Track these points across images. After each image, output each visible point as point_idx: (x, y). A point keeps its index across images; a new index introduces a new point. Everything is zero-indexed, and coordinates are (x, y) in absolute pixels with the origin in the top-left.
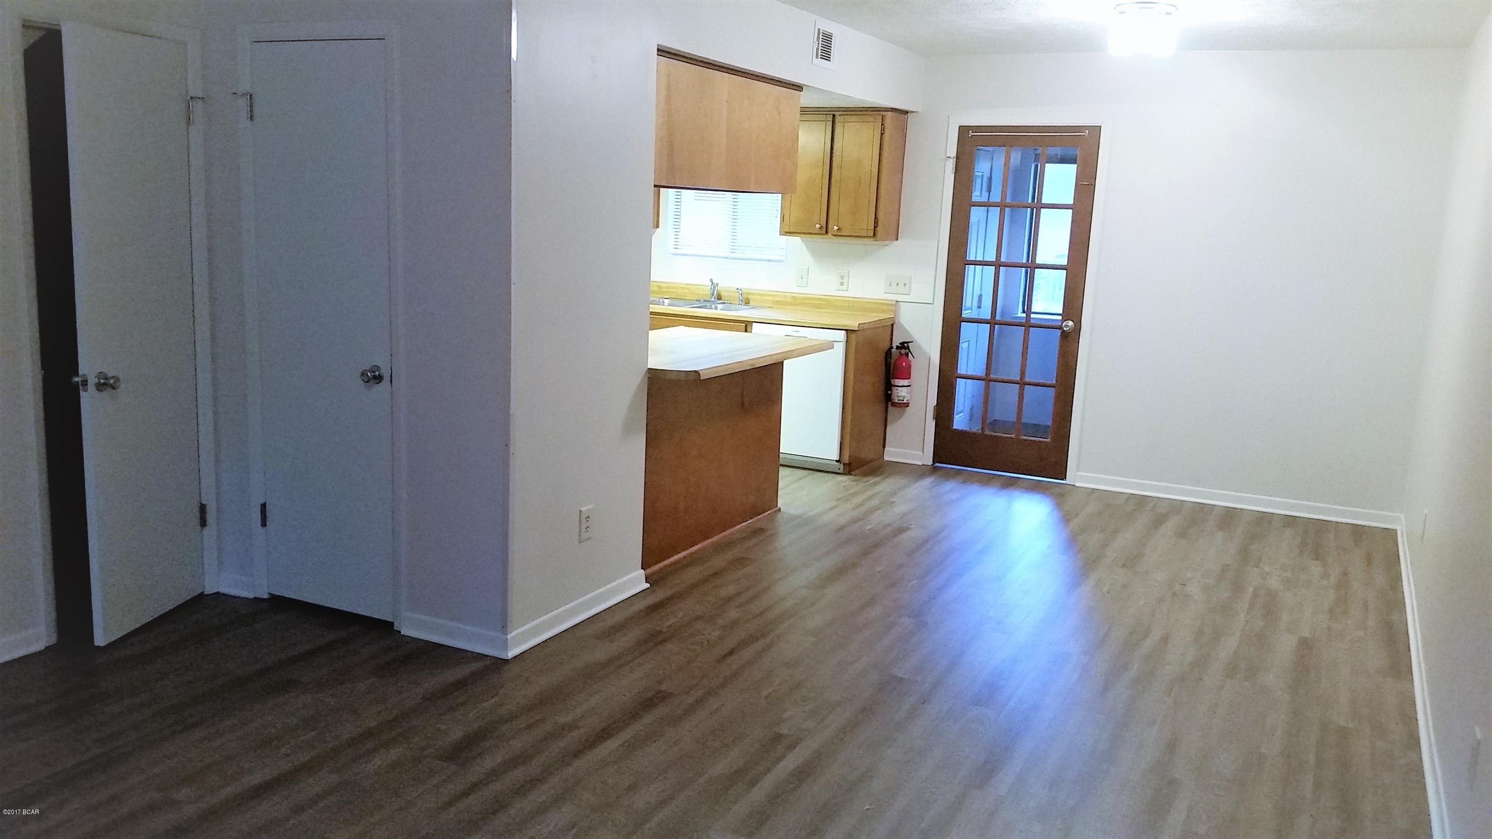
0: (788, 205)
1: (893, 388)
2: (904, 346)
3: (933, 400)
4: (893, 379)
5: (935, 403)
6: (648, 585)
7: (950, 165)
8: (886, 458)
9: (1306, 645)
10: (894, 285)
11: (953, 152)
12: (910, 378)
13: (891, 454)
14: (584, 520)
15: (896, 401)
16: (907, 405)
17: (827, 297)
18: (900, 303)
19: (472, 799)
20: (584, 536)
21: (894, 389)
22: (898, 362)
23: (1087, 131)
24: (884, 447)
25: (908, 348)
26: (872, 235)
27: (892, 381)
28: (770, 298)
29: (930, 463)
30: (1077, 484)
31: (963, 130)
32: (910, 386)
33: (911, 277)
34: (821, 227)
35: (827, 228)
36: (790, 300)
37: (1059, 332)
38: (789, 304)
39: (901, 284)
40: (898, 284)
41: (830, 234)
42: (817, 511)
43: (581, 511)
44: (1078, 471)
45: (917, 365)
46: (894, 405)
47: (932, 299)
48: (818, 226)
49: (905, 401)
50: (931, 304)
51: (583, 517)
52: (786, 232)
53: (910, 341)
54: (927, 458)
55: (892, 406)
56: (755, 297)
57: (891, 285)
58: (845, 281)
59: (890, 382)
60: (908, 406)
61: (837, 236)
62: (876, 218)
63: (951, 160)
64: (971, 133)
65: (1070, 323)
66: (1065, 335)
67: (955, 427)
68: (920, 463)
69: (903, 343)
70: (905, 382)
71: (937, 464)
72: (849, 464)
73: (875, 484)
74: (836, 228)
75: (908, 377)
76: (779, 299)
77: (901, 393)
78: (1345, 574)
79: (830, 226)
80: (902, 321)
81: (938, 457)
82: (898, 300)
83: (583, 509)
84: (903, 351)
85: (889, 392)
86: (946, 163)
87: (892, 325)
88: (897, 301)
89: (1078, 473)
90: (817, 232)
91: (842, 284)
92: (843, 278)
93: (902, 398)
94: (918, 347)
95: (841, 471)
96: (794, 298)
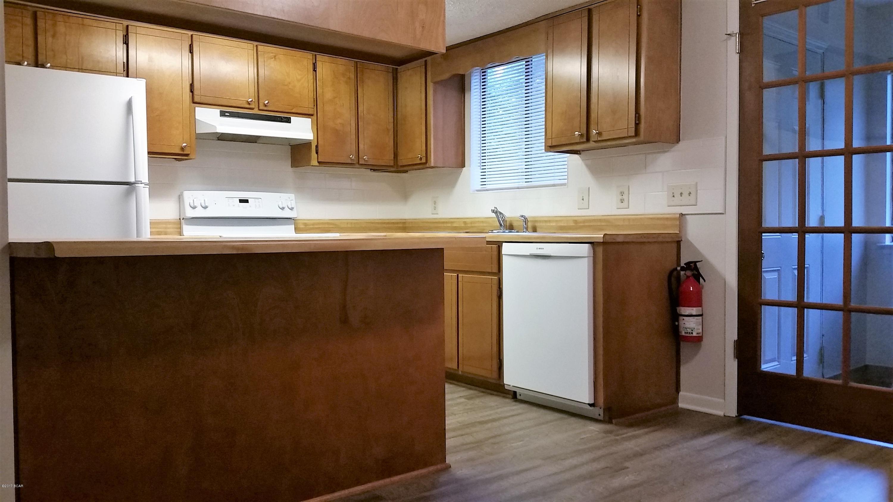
1: (680, 317)
2: (693, 266)
3: (732, 334)
4: (679, 307)
5: (736, 338)
7: (734, 44)
8: (681, 405)
10: (677, 195)
11: (734, 26)
12: (700, 306)
13: (688, 400)
15: (683, 334)
16: (699, 339)
17: (609, 217)
18: (687, 216)
21: (682, 319)
22: (686, 286)
24: (677, 390)
25: (698, 269)
27: (678, 309)
28: (554, 224)
29: (733, 413)
31: (744, 1)
32: (701, 315)
33: (696, 184)
36: (572, 224)
38: (572, 228)
39: (686, 194)
40: (681, 194)
45: (709, 290)
46: (684, 340)
47: (723, 208)
49: (696, 335)
50: (723, 214)
53: (699, 260)
54: (730, 407)
55: (682, 341)
56: (541, 224)
57: (674, 196)
58: (625, 197)
59: (676, 310)
60: (701, 342)
63: (734, 37)
64: (754, 2)
67: (764, 368)
68: (723, 414)
69: (691, 263)
70: (694, 311)
71: (742, 416)
72: (608, 410)
75: (699, 303)
76: (562, 224)
77: (690, 325)
80: (690, 238)
81: (742, 406)
82: (683, 213)
84: (691, 273)
85: (675, 323)
86: (729, 42)
87: (679, 241)
90: (578, 141)
91: (622, 201)
92: (622, 194)
93: (689, 331)
94: (712, 268)
95: (601, 418)
96: (576, 222)
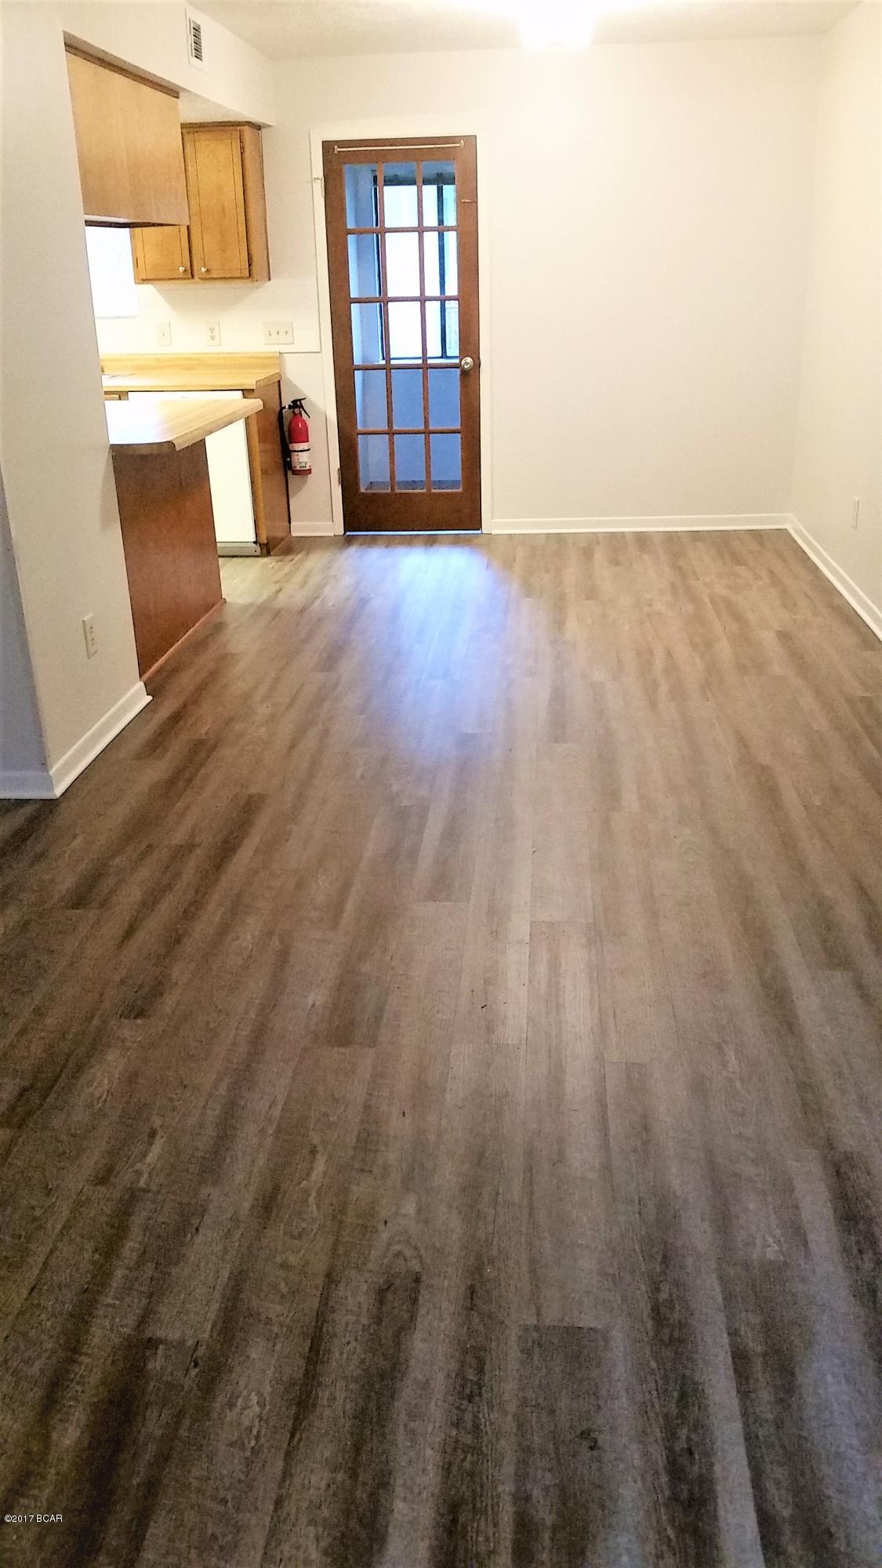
0: (139, 245)
1: (293, 454)
2: (297, 404)
3: (336, 464)
4: (291, 443)
5: (339, 466)
6: (150, 698)
7: (319, 187)
8: (294, 534)
9: (784, 636)
10: (274, 334)
11: (319, 171)
12: (308, 441)
13: (299, 529)
14: (87, 629)
15: (298, 468)
16: (309, 471)
18: (285, 355)
19: (141, 936)
20: (92, 649)
21: (295, 456)
22: (293, 424)
23: (462, 141)
24: (290, 522)
25: (301, 406)
26: (248, 275)
27: (290, 446)
29: (342, 532)
30: (494, 532)
31: (327, 146)
32: (309, 450)
33: (292, 323)
34: (185, 270)
35: (192, 271)
36: (153, 363)
37: (458, 371)
38: (153, 368)
39: (282, 333)
40: (278, 333)
41: (196, 277)
42: (265, 597)
43: (83, 621)
44: (493, 518)
45: (314, 425)
46: (295, 473)
47: (319, 348)
48: (181, 269)
49: (308, 468)
50: (318, 352)
51: (88, 629)
52: (143, 280)
53: (302, 398)
54: (338, 528)
55: (293, 474)
57: (270, 335)
58: (216, 333)
59: (288, 447)
60: (310, 473)
61: (206, 279)
62: (249, 254)
63: (319, 181)
64: (337, 149)
65: (469, 360)
66: (465, 374)
67: (362, 490)
68: (332, 534)
69: (295, 402)
70: (304, 446)
71: (348, 533)
72: (267, 545)
73: (302, 561)
74: (203, 270)
75: (306, 440)
76: (139, 363)
77: (301, 459)
78: (771, 572)
79: (195, 269)
80: (290, 377)
81: (349, 525)
82: (282, 352)
83: (85, 619)
84: (297, 411)
85: (289, 459)
86: (314, 185)
87: (279, 382)
88: (280, 353)
89: (494, 521)
90: (181, 276)
91: (213, 338)
92: (212, 330)
93: (303, 464)
94: (312, 404)
95: (258, 553)
96: (158, 360)
